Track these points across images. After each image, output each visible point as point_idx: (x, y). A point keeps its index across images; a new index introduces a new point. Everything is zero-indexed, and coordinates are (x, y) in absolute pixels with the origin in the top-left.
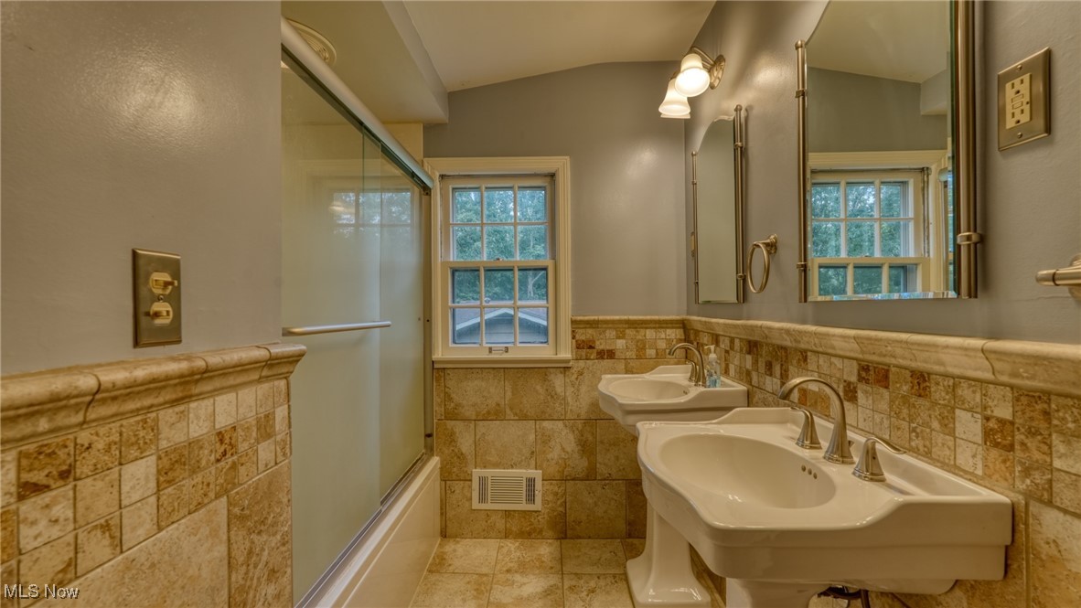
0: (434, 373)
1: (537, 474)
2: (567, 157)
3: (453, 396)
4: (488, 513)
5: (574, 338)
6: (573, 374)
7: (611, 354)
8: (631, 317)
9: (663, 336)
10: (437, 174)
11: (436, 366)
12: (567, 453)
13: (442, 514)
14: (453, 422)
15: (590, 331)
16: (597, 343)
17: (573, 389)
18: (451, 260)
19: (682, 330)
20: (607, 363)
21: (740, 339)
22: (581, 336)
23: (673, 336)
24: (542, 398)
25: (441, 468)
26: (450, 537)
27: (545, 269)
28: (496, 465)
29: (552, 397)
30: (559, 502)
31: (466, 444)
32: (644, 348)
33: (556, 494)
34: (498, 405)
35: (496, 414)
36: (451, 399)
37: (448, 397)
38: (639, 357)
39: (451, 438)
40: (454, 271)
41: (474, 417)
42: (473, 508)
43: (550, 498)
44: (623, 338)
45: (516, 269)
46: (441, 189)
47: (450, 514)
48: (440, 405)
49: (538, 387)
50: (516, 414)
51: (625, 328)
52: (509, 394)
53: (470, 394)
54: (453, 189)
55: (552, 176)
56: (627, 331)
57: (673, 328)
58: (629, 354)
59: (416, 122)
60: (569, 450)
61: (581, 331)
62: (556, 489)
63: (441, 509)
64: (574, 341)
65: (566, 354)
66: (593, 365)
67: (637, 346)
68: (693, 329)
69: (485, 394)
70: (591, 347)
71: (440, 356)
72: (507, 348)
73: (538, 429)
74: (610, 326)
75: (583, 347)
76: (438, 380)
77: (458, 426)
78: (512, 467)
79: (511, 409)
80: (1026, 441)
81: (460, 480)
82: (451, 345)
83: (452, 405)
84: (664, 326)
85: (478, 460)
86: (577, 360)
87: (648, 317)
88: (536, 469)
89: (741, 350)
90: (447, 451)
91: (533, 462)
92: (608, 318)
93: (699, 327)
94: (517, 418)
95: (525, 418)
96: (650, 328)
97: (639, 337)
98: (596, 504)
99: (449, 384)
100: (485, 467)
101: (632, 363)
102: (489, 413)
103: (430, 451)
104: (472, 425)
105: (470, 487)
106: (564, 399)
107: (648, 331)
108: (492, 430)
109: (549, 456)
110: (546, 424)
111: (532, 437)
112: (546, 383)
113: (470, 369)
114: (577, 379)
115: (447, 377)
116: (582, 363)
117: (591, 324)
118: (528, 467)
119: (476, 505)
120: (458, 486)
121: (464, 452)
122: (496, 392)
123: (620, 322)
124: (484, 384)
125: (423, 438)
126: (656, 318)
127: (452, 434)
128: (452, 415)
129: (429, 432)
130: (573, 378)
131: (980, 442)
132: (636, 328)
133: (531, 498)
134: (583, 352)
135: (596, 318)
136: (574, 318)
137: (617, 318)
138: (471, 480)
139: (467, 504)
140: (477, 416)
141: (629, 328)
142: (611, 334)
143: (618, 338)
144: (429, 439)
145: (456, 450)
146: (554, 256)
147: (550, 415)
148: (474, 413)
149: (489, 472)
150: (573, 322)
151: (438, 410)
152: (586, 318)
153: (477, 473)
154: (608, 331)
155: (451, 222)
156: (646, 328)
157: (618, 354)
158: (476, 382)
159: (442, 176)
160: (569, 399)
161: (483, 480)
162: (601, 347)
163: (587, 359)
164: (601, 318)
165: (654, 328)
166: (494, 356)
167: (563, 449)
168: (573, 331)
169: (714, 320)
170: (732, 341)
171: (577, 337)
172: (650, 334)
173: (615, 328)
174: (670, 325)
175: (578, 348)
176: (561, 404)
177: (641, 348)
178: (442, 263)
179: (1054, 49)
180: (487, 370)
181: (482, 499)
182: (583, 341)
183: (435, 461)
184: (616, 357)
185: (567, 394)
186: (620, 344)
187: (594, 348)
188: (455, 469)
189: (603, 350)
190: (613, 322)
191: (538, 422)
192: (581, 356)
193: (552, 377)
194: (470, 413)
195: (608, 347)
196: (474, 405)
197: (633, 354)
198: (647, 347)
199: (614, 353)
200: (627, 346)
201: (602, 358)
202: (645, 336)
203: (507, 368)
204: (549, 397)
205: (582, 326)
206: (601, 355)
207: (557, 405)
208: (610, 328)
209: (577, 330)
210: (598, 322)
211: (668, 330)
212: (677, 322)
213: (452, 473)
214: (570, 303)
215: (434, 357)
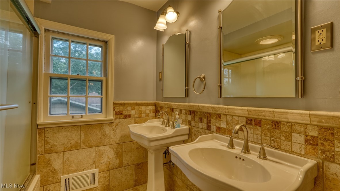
0: (38, 131)
1: (96, 171)
2: (113, 36)
3: (50, 141)
5: (114, 110)
6: (113, 125)
7: (129, 116)
9: (148, 109)
10: (43, 28)
11: (39, 127)
12: (110, 158)
14: (49, 155)
15: (121, 107)
16: (124, 112)
17: (113, 132)
18: (50, 73)
19: (154, 106)
20: (128, 120)
21: (185, 110)
22: (118, 109)
23: (151, 109)
24: (99, 137)
25: (41, 180)
27: (101, 81)
28: (76, 171)
29: (104, 136)
30: (106, 181)
31: (57, 164)
32: (141, 113)
33: (105, 177)
34: (77, 142)
35: (76, 147)
36: (48, 143)
38: (140, 117)
39: (48, 163)
40: (51, 78)
41: (63, 150)
43: (103, 179)
44: (134, 110)
45: (87, 80)
46: (45, 36)
48: (41, 147)
49: (98, 132)
50: (86, 146)
51: (135, 106)
52: (83, 137)
54: (52, 37)
55: (106, 42)
56: (136, 107)
57: (151, 106)
60: (111, 157)
61: (117, 107)
62: (105, 175)
64: (114, 111)
65: (111, 117)
66: (122, 121)
67: (139, 113)
68: (160, 106)
69: (70, 138)
70: (121, 114)
71: (42, 122)
72: (81, 116)
73: (97, 151)
74: (129, 105)
75: (118, 114)
76: (40, 134)
77: (53, 157)
78: (84, 170)
79: (84, 143)
80: (323, 143)
81: (54, 183)
82: (49, 115)
83: (49, 146)
84: (149, 105)
85: (65, 170)
86: (115, 119)
87: (143, 102)
88: (96, 168)
89: (186, 114)
90: (45, 171)
91: (95, 166)
92: (129, 102)
93: (163, 105)
94: (86, 147)
95: (91, 146)
97: (140, 109)
98: (122, 177)
99: (48, 135)
100: (68, 174)
101: (137, 119)
102: (71, 147)
103: (33, 173)
104: (62, 154)
105: (60, 185)
106: (110, 136)
108: (73, 154)
109: (102, 162)
110: (101, 148)
111: (94, 155)
112: (102, 130)
113: (62, 127)
114: (115, 127)
115: (46, 132)
116: (117, 121)
117: (121, 105)
118: (92, 168)
120: (51, 187)
121: (56, 168)
122: (76, 137)
123: (133, 104)
124: (69, 133)
125: (29, 167)
126: (146, 102)
127: (49, 161)
128: (49, 151)
129: (33, 162)
130: (114, 127)
131: (303, 143)
132: (139, 106)
133: (93, 182)
134: (118, 116)
135: (124, 102)
136: (115, 102)
137: (132, 102)
138: (60, 182)
140: (65, 149)
141: (136, 106)
142: (129, 108)
143: (132, 110)
144: (33, 166)
145: (51, 169)
146: (106, 76)
147: (103, 144)
148: (63, 148)
149: (71, 175)
150: (114, 104)
151: (40, 150)
152: (120, 102)
153: (63, 177)
154: (128, 107)
155: (50, 54)
156: (143, 106)
157: (132, 116)
158: (64, 133)
159: (46, 30)
160: (112, 136)
161: (67, 180)
162: (126, 114)
163: (119, 119)
164: (126, 102)
165: (145, 106)
166: (75, 120)
167: (109, 157)
168: (114, 108)
169: (172, 103)
170: (181, 110)
171: (116, 110)
172: (144, 108)
173: (131, 106)
174: (151, 105)
175: (116, 114)
176: (108, 138)
178: (44, 73)
179: (334, 22)
180: (71, 127)
181: (67, 189)
182: (118, 111)
183: (37, 178)
185: (111, 134)
186: (133, 112)
187: (122, 114)
188: (50, 179)
190: (130, 104)
191: (97, 148)
192: (117, 117)
193: (104, 127)
194: (61, 148)
195: (128, 114)
196: (63, 144)
197: (137, 116)
198: (143, 113)
199: (130, 116)
200: (135, 113)
201: (126, 118)
202: (142, 109)
203: (82, 125)
204: (103, 136)
205: (118, 105)
206: (126, 117)
207: (106, 139)
208: (129, 106)
209: (116, 107)
210: (125, 104)
211: (150, 106)
212: (153, 103)
213: (48, 181)
214: (113, 96)
215: (38, 123)
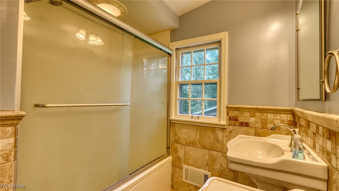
0: (171, 124)
1: (209, 174)
2: (227, 32)
3: (177, 134)
4: (189, 185)
5: (228, 115)
6: (227, 132)
7: (247, 125)
8: (258, 107)
9: (279, 118)
10: (174, 48)
11: (172, 121)
12: (223, 168)
13: (172, 179)
14: (177, 144)
15: (236, 112)
16: (240, 118)
17: (227, 139)
18: (180, 80)
19: (292, 116)
20: (244, 128)
21: (323, 127)
22: (232, 114)
23: (285, 118)
24: (212, 140)
25: (172, 161)
26: (175, 189)
27: (216, 84)
28: (192, 166)
29: (217, 141)
31: (181, 154)
32: (266, 123)
34: (194, 140)
35: (192, 144)
36: (176, 135)
37: (175, 134)
38: (263, 128)
39: (176, 151)
41: (184, 144)
42: (183, 181)
44: (254, 117)
45: (203, 84)
46: (176, 54)
47: (175, 180)
48: (172, 137)
49: (211, 136)
50: (201, 146)
51: (256, 112)
52: (198, 136)
53: (184, 134)
54: (181, 53)
55: (219, 42)
56: (256, 114)
57: (285, 114)
58: (257, 125)
59: (168, 30)
60: (224, 167)
61: (231, 112)
63: (172, 177)
64: (228, 116)
65: (224, 122)
66: (237, 129)
67: (262, 122)
69: (189, 135)
70: (236, 120)
71: (173, 118)
72: (198, 117)
73: (210, 154)
74: (247, 110)
75: (232, 120)
76: (172, 127)
77: (179, 146)
78: (199, 168)
79: (199, 143)
81: (179, 168)
82: (178, 114)
83: (177, 137)
84: (279, 112)
85: (186, 161)
86: (229, 125)
87: (269, 107)
88: (209, 172)
89: (323, 135)
90: (174, 155)
91: (208, 168)
92: (245, 106)
94: (201, 147)
95: (204, 148)
96: (270, 113)
97: (263, 117)
99: (177, 129)
100: (188, 165)
101: (259, 130)
102: (190, 143)
103: (168, 154)
104: (184, 147)
105: (182, 172)
106: (222, 143)
107: (269, 115)
108: (191, 150)
109: (215, 167)
110: (214, 152)
111: (207, 157)
112: (215, 134)
113: (184, 124)
114: (229, 134)
115: (176, 126)
116: (231, 127)
117: (236, 109)
118: (205, 169)
119: (184, 180)
120: (178, 170)
121: (180, 157)
122: (193, 135)
123: (252, 109)
124: (188, 131)
125: (166, 149)
126: (274, 108)
127: (176, 149)
128: (177, 141)
129: (168, 146)
130: (227, 133)
132: (262, 112)
134: (233, 122)
135: (239, 106)
136: (228, 106)
137: (250, 106)
138: (182, 169)
139: (181, 178)
140: (186, 143)
141: (257, 112)
142: (247, 114)
143: (251, 117)
144: (168, 149)
145: (178, 156)
146: (220, 78)
147: (216, 149)
148: (185, 142)
149: (190, 168)
150: (227, 108)
152: (234, 106)
153: (185, 166)
154: (245, 113)
155: (180, 66)
156: (268, 113)
157: (251, 125)
158: (186, 130)
159: (176, 49)
160: (225, 143)
161: (187, 170)
162: (242, 121)
163: (234, 126)
164: (242, 106)
165: (273, 113)
166: (193, 120)
167: (221, 166)
168: (228, 112)
170: (318, 127)
171: (230, 115)
172: (270, 116)
173: (250, 112)
174: (284, 112)
175: (229, 120)
176: (221, 145)
177: (264, 123)
178: (176, 82)
180: (190, 125)
181: (187, 178)
182: (233, 117)
183: (170, 158)
184: (250, 126)
185: (224, 141)
186: (252, 120)
187: (238, 120)
188: (177, 163)
189: (243, 122)
190: (248, 109)
191: (210, 151)
192: (231, 124)
193: (217, 132)
194: (183, 142)
195: (245, 121)
196: (185, 139)
197: (259, 125)
198: (268, 123)
199: (249, 124)
200: (256, 121)
201: (242, 126)
202: (267, 117)
203: (198, 125)
204: (215, 141)
205: (232, 110)
206: (242, 124)
207: (219, 145)
208: (247, 112)
209: (229, 111)
210: (240, 108)
211: (282, 115)
212: (288, 111)
213: (176, 165)
214: (227, 99)
215: (171, 118)
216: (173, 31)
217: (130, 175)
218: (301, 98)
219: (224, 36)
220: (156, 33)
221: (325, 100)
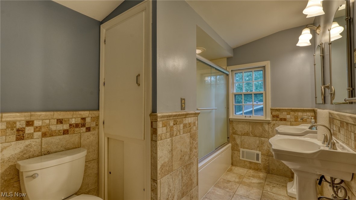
0: (230, 122)
1: (260, 153)
2: (269, 61)
4: (245, 161)
5: (271, 114)
7: (285, 120)
8: (292, 108)
9: (305, 114)
10: (230, 70)
11: (230, 120)
13: (232, 159)
15: (277, 112)
16: (280, 116)
17: (271, 129)
18: (235, 92)
19: (313, 113)
20: (283, 122)
22: (274, 113)
24: (261, 131)
25: (232, 147)
26: (234, 166)
27: (262, 94)
28: (247, 148)
29: (264, 131)
30: (267, 162)
31: (238, 141)
32: (298, 118)
33: (266, 160)
34: (248, 132)
35: (247, 134)
36: (234, 129)
37: (233, 128)
38: (295, 121)
39: (234, 139)
40: (235, 95)
41: (241, 134)
42: (240, 159)
43: (264, 160)
44: (289, 115)
45: (253, 94)
46: (231, 74)
47: (234, 159)
48: (231, 130)
49: (260, 128)
50: (253, 135)
51: (290, 112)
52: (251, 129)
53: (239, 128)
54: (235, 73)
55: (264, 67)
56: (291, 113)
57: (309, 112)
58: (291, 120)
59: (225, 58)
61: (274, 112)
62: (266, 158)
63: (232, 158)
64: (272, 115)
65: (269, 118)
66: (278, 123)
67: (295, 117)
69: (244, 128)
70: (277, 117)
71: (231, 117)
72: (250, 116)
73: (260, 140)
74: (285, 111)
75: (275, 117)
76: (231, 124)
77: (236, 136)
78: (252, 150)
79: (252, 133)
82: (234, 115)
83: (235, 131)
84: (306, 111)
85: (242, 146)
86: (273, 120)
87: (299, 108)
88: (259, 151)
90: (233, 143)
91: (259, 149)
92: (284, 108)
95: (256, 136)
96: (300, 112)
97: (295, 115)
98: (280, 165)
99: (234, 125)
100: (244, 148)
101: (293, 123)
102: (245, 134)
103: (228, 142)
104: (240, 137)
105: (240, 153)
106: (268, 132)
107: (299, 113)
108: (246, 138)
109: (264, 148)
110: (262, 139)
111: (258, 142)
112: (263, 127)
113: (239, 121)
115: (233, 123)
116: (274, 122)
117: (277, 110)
118: (257, 150)
119: (241, 158)
120: (236, 152)
121: (238, 143)
122: (247, 128)
123: (288, 110)
124: (243, 126)
125: (227, 139)
126: (302, 108)
127: (235, 138)
128: (235, 133)
129: (228, 137)
130: (272, 126)
132: (294, 112)
133: (258, 159)
134: (275, 119)
135: (279, 108)
136: (271, 108)
137: (287, 108)
138: (240, 151)
139: (239, 158)
141: (291, 112)
142: (284, 113)
143: (288, 115)
145: (236, 143)
146: (265, 90)
147: (264, 136)
149: (245, 150)
150: (271, 109)
151: (231, 131)
152: (276, 108)
153: (241, 150)
155: (234, 82)
156: (299, 112)
158: (241, 125)
159: (232, 71)
160: (270, 132)
161: (243, 152)
162: (281, 117)
163: (276, 121)
164: (281, 108)
165: (302, 112)
166: (246, 118)
167: (268, 147)
168: (271, 112)
171: (273, 114)
172: (300, 114)
173: (287, 112)
174: (308, 111)
175: (273, 117)
176: (267, 133)
177: (296, 118)
178: (232, 93)
180: (244, 122)
181: (243, 157)
182: (275, 115)
183: (230, 145)
184: (287, 120)
185: (269, 131)
186: (288, 116)
187: (279, 117)
188: (235, 148)
189: (282, 118)
190: (285, 110)
191: (260, 138)
192: (274, 120)
193: (264, 125)
195: (284, 117)
196: (241, 131)
197: (293, 120)
198: (299, 118)
199: (286, 119)
200: (291, 117)
201: (282, 120)
202: (298, 114)
203: (250, 122)
204: (263, 131)
205: (274, 111)
206: (281, 120)
207: (266, 133)
208: (284, 112)
209: (273, 112)
210: (280, 109)
211: (307, 113)
212: (311, 110)
213: (234, 149)
214: (270, 104)
215: (230, 118)
216: (228, 59)
217: (215, 149)
218: (317, 102)
219: (267, 64)
220: (216, 59)
221: (324, 104)
